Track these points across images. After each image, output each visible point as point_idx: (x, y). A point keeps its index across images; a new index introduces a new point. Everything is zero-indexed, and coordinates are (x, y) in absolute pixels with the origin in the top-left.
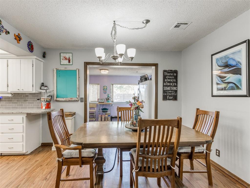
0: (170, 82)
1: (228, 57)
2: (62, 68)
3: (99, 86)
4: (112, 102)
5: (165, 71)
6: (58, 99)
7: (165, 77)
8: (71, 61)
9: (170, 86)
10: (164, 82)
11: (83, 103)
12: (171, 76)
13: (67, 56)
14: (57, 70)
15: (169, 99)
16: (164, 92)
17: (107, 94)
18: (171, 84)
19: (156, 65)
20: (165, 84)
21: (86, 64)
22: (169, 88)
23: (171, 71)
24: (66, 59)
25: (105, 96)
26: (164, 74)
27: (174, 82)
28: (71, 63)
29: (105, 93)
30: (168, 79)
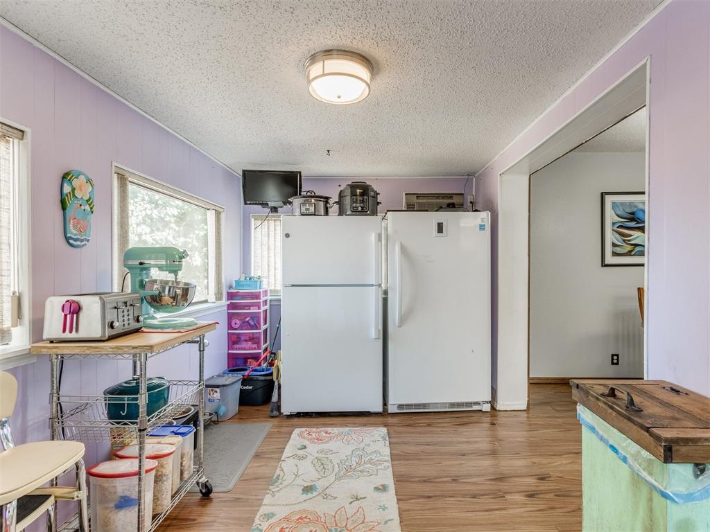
1: (636, 207)
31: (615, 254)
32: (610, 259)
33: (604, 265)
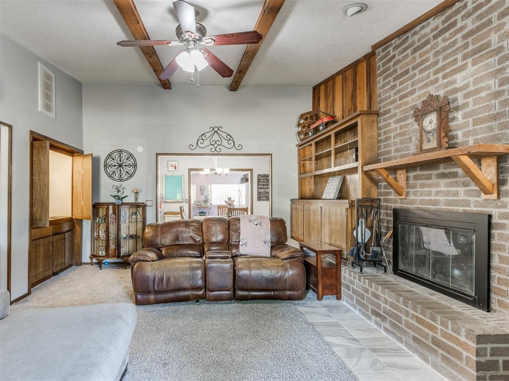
0: (264, 185)
2: (169, 174)
3: (195, 186)
4: (211, 204)
5: (259, 175)
6: (166, 201)
7: (259, 181)
8: (177, 168)
9: (263, 188)
10: (258, 185)
11: (188, 204)
12: (264, 179)
13: (174, 164)
14: (166, 175)
15: (263, 200)
16: (259, 193)
17: (204, 196)
18: (265, 187)
19: (251, 170)
20: (259, 187)
21: (190, 170)
22: (263, 190)
23: (265, 175)
24: (173, 166)
25: (203, 198)
26: (258, 178)
27: (266, 182)
28: (177, 170)
29: (202, 194)
30: (262, 182)
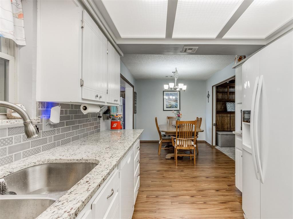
31: (167, 107)
32: (165, 109)
33: (164, 110)
